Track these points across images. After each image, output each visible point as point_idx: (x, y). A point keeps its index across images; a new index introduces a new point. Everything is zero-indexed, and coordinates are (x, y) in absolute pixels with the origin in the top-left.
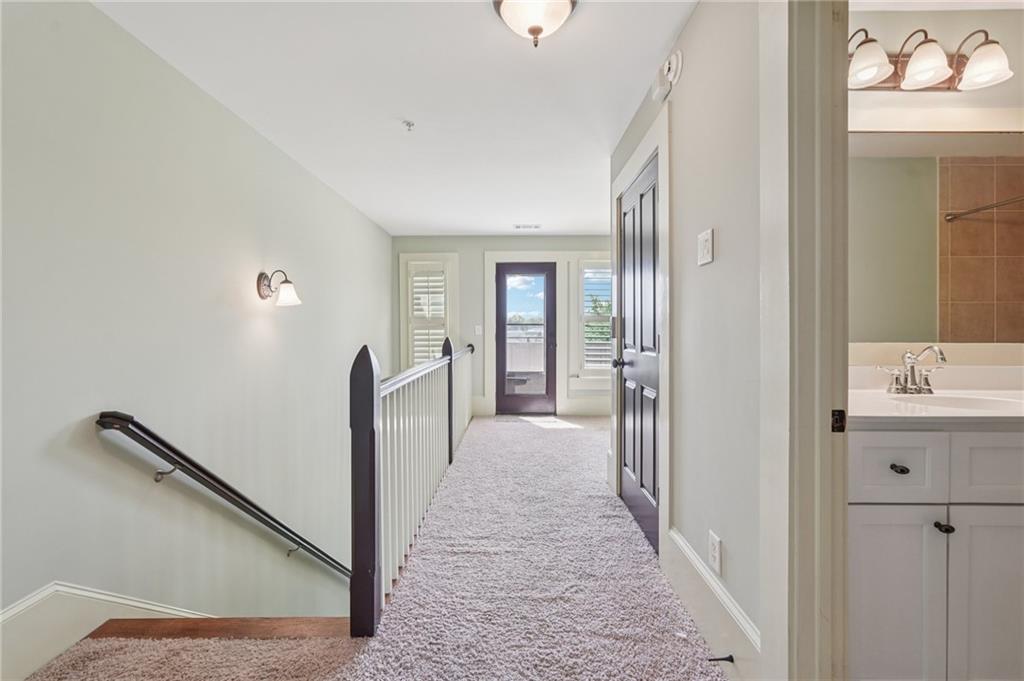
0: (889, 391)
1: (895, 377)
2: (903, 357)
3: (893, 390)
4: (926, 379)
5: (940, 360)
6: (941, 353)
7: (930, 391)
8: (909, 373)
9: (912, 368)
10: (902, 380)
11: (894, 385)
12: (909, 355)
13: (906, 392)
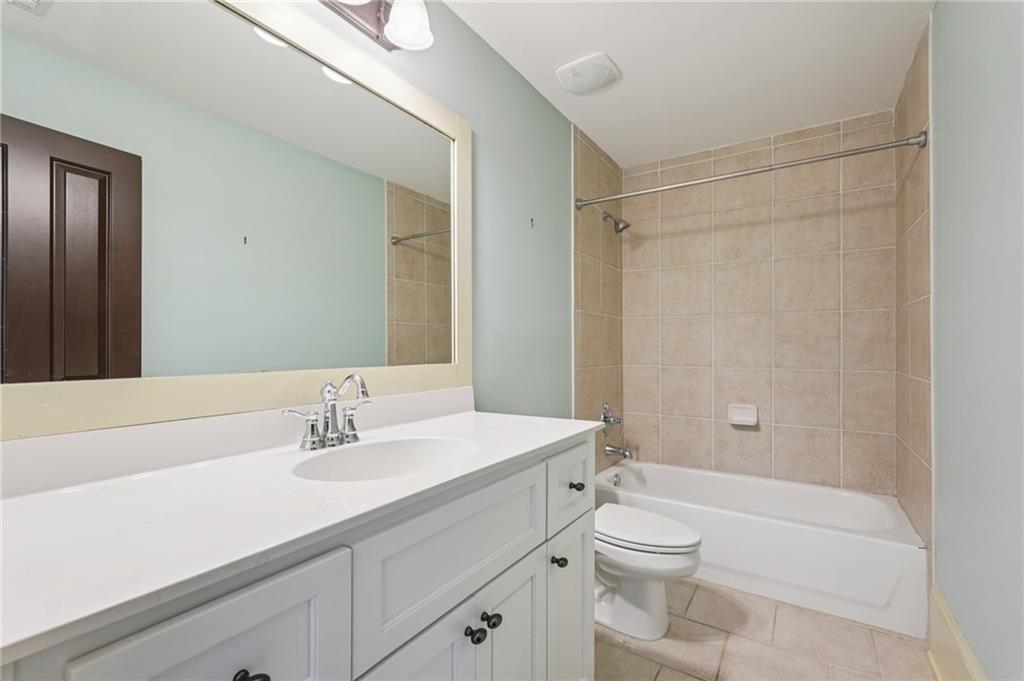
0: (303, 446)
1: (310, 423)
2: (322, 392)
3: (308, 446)
4: (351, 422)
5: (361, 395)
6: (363, 385)
7: (355, 438)
8: (329, 414)
9: (334, 406)
10: (321, 428)
11: (309, 438)
12: (329, 388)
13: (324, 446)
